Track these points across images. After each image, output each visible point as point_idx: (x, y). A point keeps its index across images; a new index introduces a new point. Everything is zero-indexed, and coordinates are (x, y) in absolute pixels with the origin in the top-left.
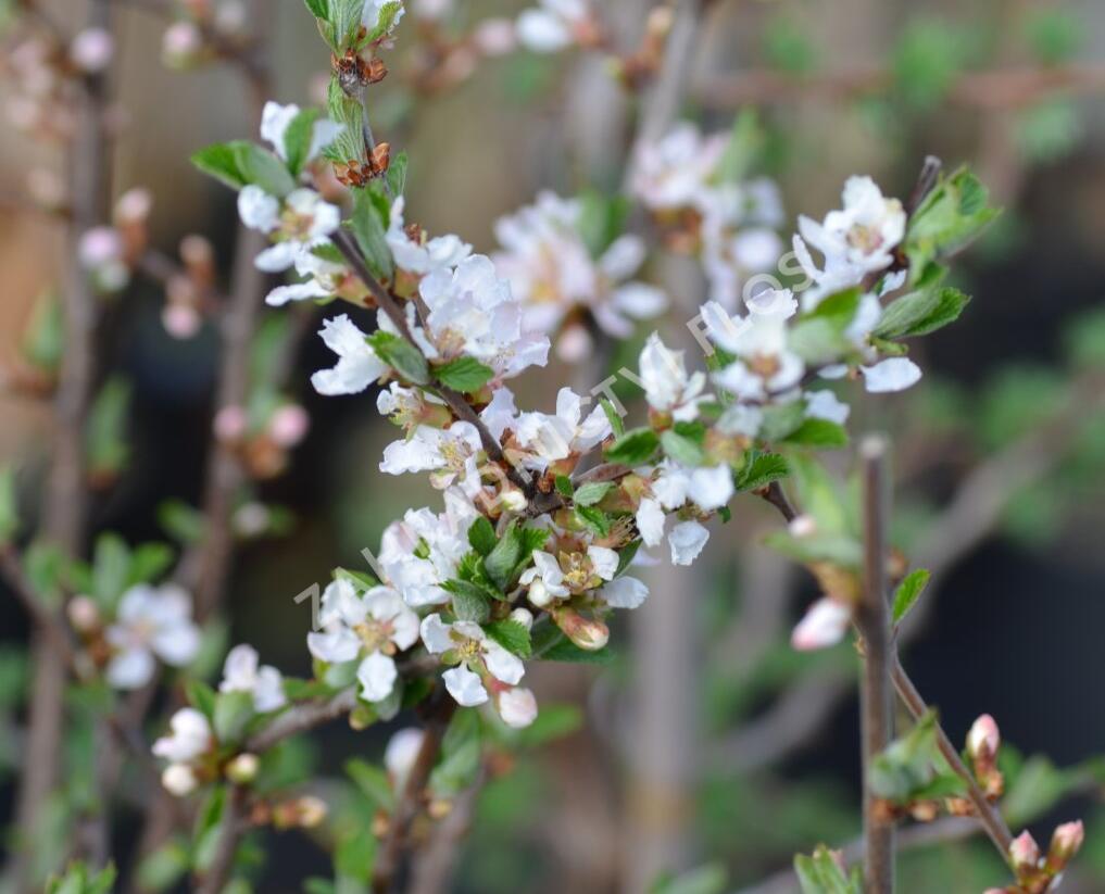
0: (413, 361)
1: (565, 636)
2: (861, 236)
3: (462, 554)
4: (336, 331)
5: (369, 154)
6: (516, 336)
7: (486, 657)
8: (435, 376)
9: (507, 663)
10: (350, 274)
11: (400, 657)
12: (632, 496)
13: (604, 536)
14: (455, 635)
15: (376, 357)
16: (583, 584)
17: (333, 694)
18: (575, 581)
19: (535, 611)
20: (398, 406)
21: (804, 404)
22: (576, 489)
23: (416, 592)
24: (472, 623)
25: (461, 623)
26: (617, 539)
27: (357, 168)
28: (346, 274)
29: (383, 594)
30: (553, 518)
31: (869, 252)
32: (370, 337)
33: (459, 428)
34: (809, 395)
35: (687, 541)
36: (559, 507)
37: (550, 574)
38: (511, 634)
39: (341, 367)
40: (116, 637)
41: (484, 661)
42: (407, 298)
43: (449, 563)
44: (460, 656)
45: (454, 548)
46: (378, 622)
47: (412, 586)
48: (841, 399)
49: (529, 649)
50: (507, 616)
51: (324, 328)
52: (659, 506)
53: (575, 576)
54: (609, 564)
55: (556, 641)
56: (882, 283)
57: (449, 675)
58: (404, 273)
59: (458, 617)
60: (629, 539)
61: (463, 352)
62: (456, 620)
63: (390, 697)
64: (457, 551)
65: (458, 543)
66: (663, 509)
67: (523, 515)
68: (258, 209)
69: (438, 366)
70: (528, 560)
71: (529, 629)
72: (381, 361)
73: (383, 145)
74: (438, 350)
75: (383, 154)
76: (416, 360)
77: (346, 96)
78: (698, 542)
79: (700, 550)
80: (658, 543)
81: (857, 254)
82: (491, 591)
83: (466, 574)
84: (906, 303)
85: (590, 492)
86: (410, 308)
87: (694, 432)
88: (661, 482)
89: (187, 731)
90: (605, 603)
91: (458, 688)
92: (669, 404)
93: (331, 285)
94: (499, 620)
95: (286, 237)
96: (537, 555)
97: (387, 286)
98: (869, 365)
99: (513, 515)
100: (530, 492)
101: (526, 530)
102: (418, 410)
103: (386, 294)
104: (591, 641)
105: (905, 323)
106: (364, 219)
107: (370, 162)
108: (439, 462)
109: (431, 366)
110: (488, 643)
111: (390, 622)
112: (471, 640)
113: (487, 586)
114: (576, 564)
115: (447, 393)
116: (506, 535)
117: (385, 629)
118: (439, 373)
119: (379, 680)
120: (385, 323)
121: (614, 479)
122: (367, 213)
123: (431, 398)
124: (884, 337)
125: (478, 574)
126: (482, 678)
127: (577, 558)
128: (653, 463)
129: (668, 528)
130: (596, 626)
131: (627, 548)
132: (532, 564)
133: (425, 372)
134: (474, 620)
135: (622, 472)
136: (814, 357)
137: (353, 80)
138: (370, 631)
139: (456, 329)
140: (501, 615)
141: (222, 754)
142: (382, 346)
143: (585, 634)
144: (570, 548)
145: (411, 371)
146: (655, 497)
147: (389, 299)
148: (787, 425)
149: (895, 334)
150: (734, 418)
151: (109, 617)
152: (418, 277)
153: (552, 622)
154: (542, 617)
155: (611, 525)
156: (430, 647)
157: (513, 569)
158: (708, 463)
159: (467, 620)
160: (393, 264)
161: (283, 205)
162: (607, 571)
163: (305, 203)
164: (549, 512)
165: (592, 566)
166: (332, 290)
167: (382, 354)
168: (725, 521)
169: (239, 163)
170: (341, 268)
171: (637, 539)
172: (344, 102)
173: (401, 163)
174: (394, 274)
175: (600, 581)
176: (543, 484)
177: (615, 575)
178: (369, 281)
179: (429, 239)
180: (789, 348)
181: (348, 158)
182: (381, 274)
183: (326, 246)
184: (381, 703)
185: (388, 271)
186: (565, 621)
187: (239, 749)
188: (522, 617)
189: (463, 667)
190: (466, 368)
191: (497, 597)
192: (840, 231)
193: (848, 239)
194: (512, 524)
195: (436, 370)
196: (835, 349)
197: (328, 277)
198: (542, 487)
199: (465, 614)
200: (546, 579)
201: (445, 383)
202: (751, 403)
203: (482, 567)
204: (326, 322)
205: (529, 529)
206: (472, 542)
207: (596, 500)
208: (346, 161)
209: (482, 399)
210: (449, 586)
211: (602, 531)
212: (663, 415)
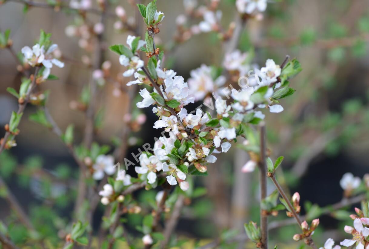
0: (161, 100)
1: (197, 169)
2: (270, 74)
3: (172, 148)
4: (143, 92)
5: (154, 50)
6: (187, 95)
7: (177, 173)
8: (166, 104)
9: (182, 175)
10: (147, 78)
11: (158, 173)
12: (213, 135)
13: (206, 145)
14: (170, 168)
15: (152, 98)
16: (201, 156)
17: (142, 181)
18: (199, 156)
19: (190, 163)
20: (157, 111)
21: (254, 114)
22: (200, 133)
23: (161, 157)
24: (174, 165)
25: (171, 165)
26: (209, 146)
27: (151, 54)
28: (146, 78)
29: (154, 158)
30: (194, 140)
31: (271, 78)
32: (151, 94)
33: (172, 117)
34: (256, 112)
35: (226, 147)
36: (196, 137)
37: (193, 153)
38: (183, 168)
39: (144, 101)
40: (95, 167)
41: (177, 174)
42: (160, 84)
43: (169, 150)
44: (171, 173)
45: (170, 147)
46: (153, 164)
47: (160, 155)
48: (263, 113)
49: (187, 172)
50: (183, 164)
51: (140, 91)
52: (219, 138)
53: (199, 154)
54: (207, 152)
55: (195, 170)
56: (275, 86)
57: (168, 177)
58: (159, 78)
59: (171, 163)
60: (212, 146)
61: (173, 98)
62: (170, 164)
63: (155, 183)
64: (171, 147)
65: (171, 145)
66: (220, 139)
67: (187, 139)
68: (124, 61)
69: (167, 101)
70: (188, 150)
71: (188, 167)
72: (153, 100)
73: (158, 48)
74: (167, 97)
75: (158, 50)
76: (162, 99)
77: (149, 36)
78: (228, 147)
79: (229, 149)
80: (219, 147)
81: (268, 78)
82: (179, 157)
83: (173, 153)
84: (280, 91)
85: (203, 134)
86: (161, 87)
87: (227, 120)
88: (220, 132)
89: (107, 190)
90: (206, 161)
91: (170, 180)
92: (222, 113)
93: (142, 81)
94: (181, 164)
95: (131, 68)
96: (190, 149)
97: (155, 81)
98: (271, 105)
99: (185, 139)
100: (189, 133)
101: (188, 143)
102: (162, 112)
103: (155, 83)
104: (202, 170)
105: (280, 96)
106: (150, 65)
107: (155, 52)
108: (167, 125)
109: (165, 102)
110: (178, 170)
111: (155, 165)
112: (174, 169)
113: (178, 155)
114: (199, 151)
115: (169, 108)
116: (183, 144)
117: (154, 166)
118: (167, 103)
119: (152, 179)
120: (155, 91)
121: (209, 131)
122: (151, 63)
123: (165, 109)
124: (275, 99)
125: (176, 152)
126: (176, 178)
127: (200, 150)
128: (218, 127)
129: (221, 143)
130: (204, 167)
131: (212, 148)
132: (189, 151)
133: (164, 103)
134: (174, 164)
135: (211, 129)
136: (257, 102)
137: (151, 33)
138: (151, 166)
139: (171, 93)
140: (181, 163)
141: (115, 195)
142: (153, 96)
143: (201, 168)
144: (198, 148)
145: (160, 102)
146: (218, 136)
147: (156, 85)
148: (249, 119)
149: (278, 98)
150: (237, 116)
151: (94, 162)
152: (163, 79)
153: (193, 165)
154: (191, 164)
155: (208, 143)
156: (164, 170)
157: (184, 152)
158: (230, 128)
159: (173, 164)
160: (157, 76)
161: (130, 60)
162: (207, 153)
163: (135, 60)
164: (193, 138)
165: (203, 152)
166: (142, 82)
167: (153, 98)
168: (235, 142)
169: (120, 50)
170: (145, 77)
171: (214, 146)
172: (149, 37)
173: (162, 53)
174: (157, 79)
175: (205, 156)
176: (192, 131)
177: (209, 154)
178: (151, 80)
179: (166, 71)
180: (250, 99)
181: (149, 51)
182: (154, 78)
183: (141, 71)
184: (153, 184)
185: (156, 78)
186: (197, 165)
187: (120, 194)
188: (186, 164)
189: (171, 175)
190: (174, 102)
191: (180, 158)
192: (264, 72)
193: (267, 74)
194: (185, 141)
195: (166, 102)
196: (261, 100)
197: (141, 79)
198: (192, 132)
199: (172, 163)
200: (192, 155)
201: (168, 106)
202: (241, 113)
203: (177, 151)
204: (141, 90)
205: (189, 142)
206: (175, 145)
207: (204, 136)
208: (149, 52)
209: (178, 110)
210: (169, 155)
211: (205, 143)
212: (220, 115)
